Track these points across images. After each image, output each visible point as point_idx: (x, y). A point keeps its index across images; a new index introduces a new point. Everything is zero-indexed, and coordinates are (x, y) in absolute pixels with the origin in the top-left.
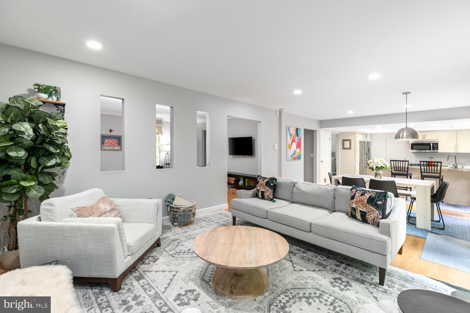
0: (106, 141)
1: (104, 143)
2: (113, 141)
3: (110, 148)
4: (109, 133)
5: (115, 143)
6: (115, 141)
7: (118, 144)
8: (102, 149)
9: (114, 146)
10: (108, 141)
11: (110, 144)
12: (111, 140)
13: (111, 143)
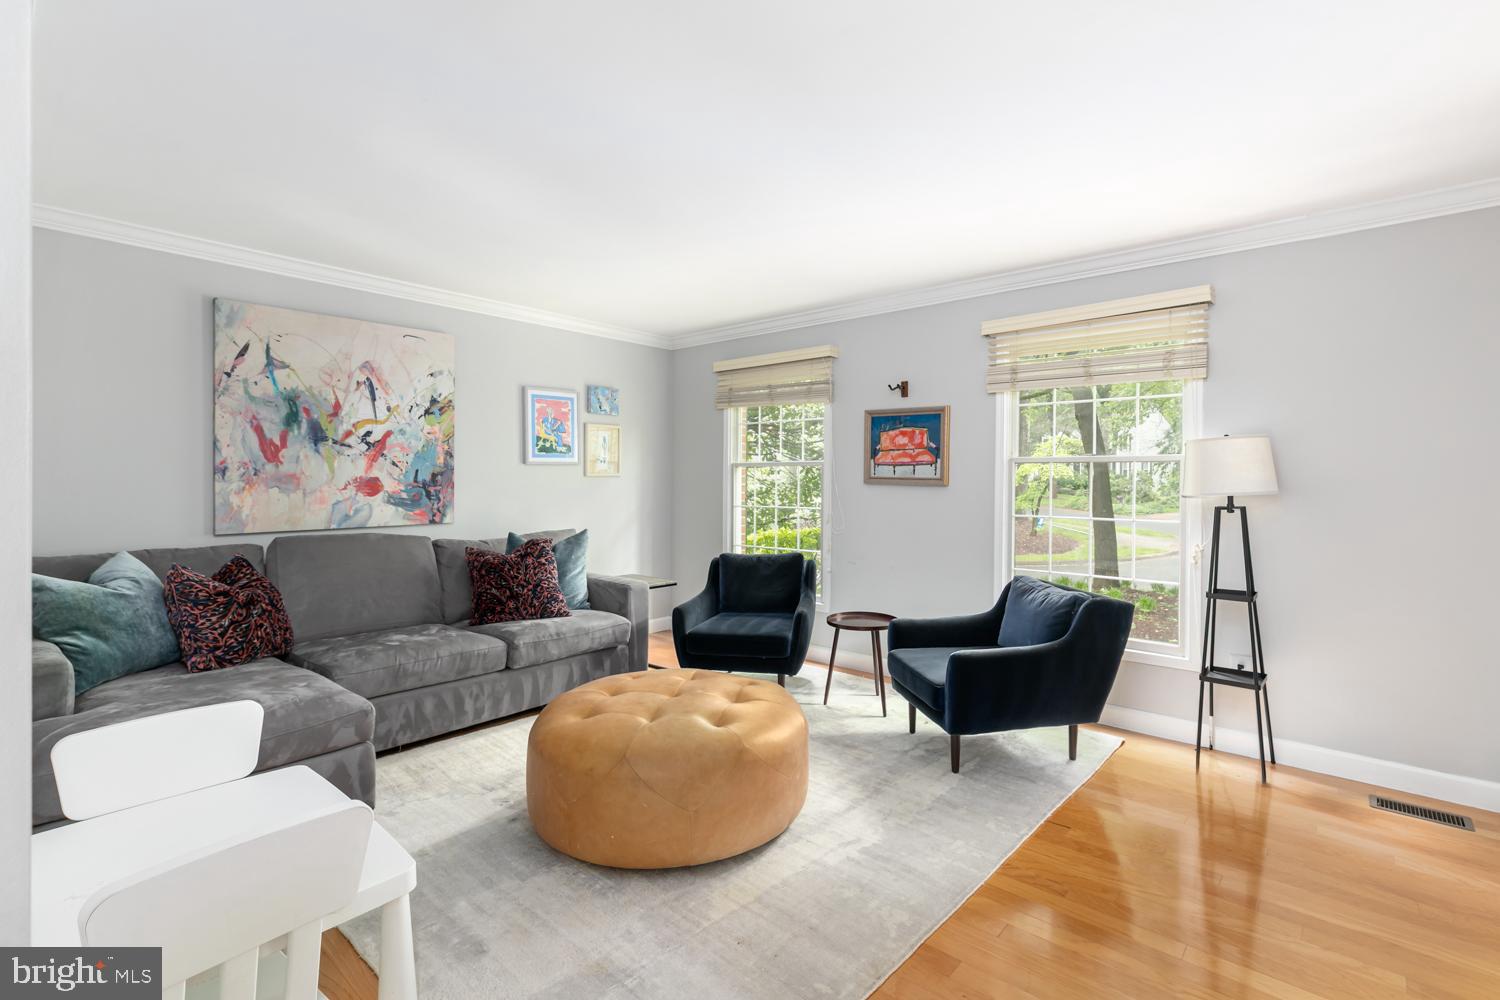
0: (885, 440)
1: (879, 450)
2: (911, 439)
3: (901, 471)
4: (895, 403)
5: (920, 446)
6: (917, 440)
7: (930, 449)
8: (870, 480)
9: (915, 463)
10: (893, 439)
11: (900, 456)
12: (904, 434)
13: (902, 447)
